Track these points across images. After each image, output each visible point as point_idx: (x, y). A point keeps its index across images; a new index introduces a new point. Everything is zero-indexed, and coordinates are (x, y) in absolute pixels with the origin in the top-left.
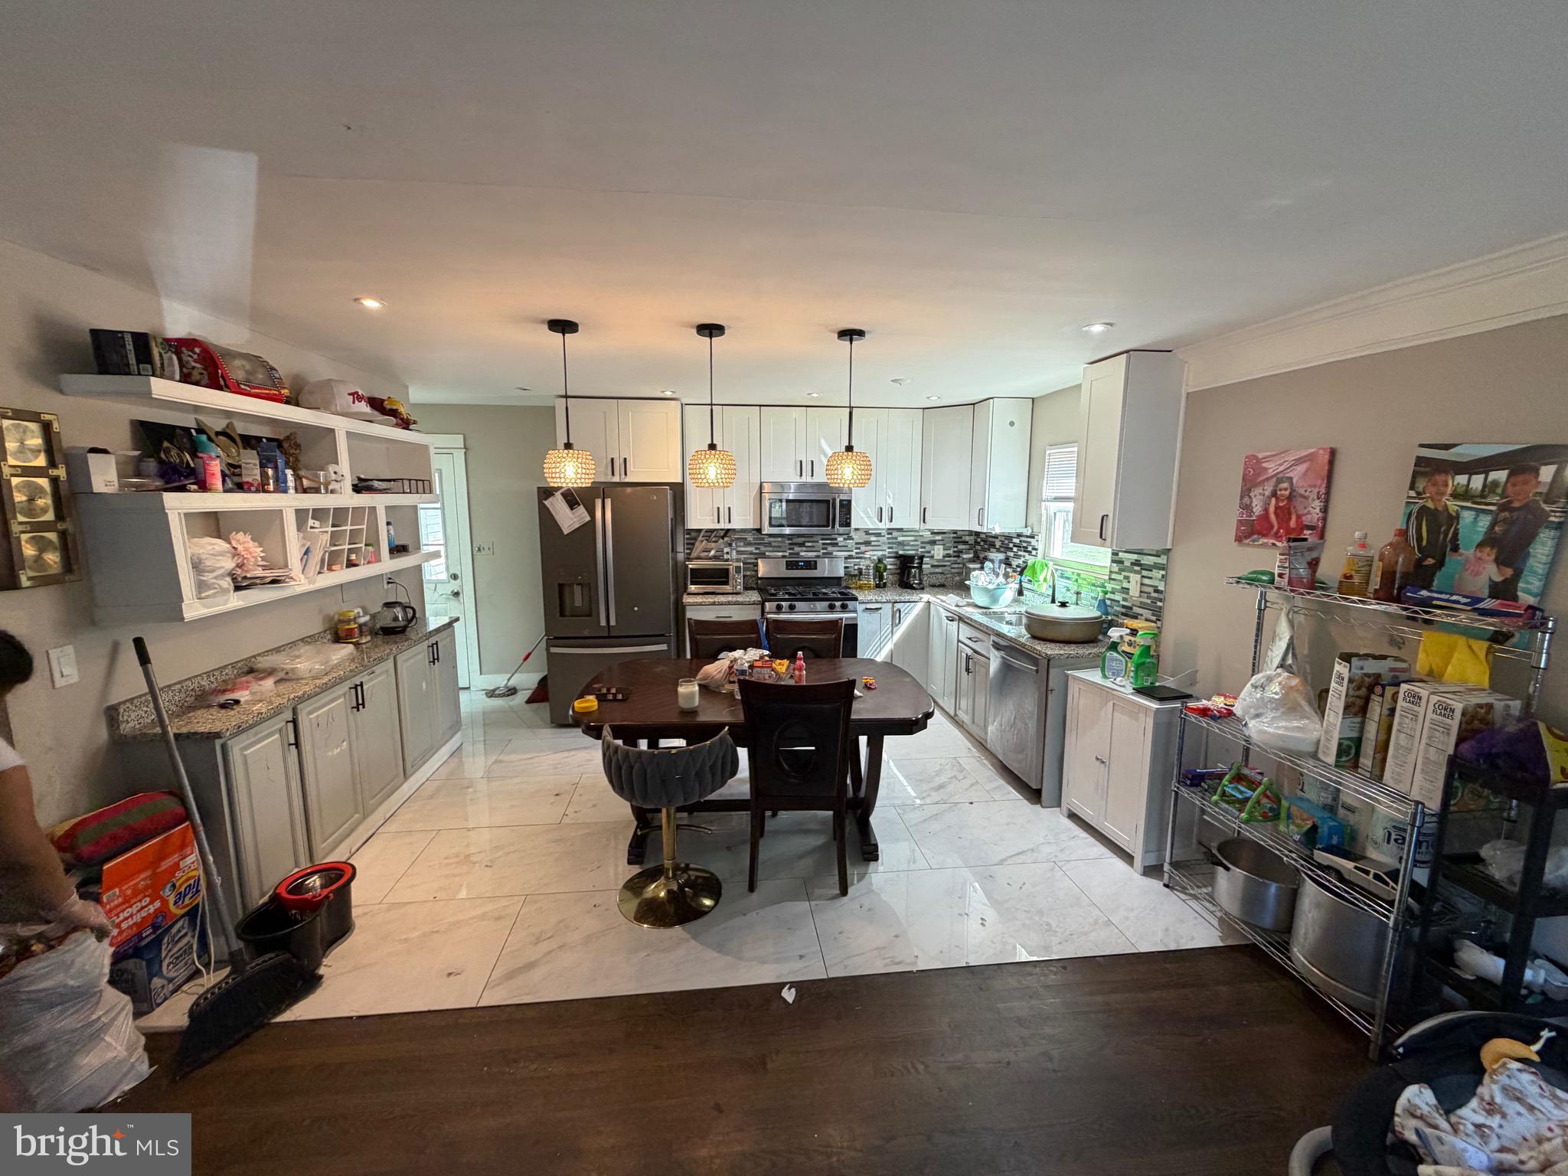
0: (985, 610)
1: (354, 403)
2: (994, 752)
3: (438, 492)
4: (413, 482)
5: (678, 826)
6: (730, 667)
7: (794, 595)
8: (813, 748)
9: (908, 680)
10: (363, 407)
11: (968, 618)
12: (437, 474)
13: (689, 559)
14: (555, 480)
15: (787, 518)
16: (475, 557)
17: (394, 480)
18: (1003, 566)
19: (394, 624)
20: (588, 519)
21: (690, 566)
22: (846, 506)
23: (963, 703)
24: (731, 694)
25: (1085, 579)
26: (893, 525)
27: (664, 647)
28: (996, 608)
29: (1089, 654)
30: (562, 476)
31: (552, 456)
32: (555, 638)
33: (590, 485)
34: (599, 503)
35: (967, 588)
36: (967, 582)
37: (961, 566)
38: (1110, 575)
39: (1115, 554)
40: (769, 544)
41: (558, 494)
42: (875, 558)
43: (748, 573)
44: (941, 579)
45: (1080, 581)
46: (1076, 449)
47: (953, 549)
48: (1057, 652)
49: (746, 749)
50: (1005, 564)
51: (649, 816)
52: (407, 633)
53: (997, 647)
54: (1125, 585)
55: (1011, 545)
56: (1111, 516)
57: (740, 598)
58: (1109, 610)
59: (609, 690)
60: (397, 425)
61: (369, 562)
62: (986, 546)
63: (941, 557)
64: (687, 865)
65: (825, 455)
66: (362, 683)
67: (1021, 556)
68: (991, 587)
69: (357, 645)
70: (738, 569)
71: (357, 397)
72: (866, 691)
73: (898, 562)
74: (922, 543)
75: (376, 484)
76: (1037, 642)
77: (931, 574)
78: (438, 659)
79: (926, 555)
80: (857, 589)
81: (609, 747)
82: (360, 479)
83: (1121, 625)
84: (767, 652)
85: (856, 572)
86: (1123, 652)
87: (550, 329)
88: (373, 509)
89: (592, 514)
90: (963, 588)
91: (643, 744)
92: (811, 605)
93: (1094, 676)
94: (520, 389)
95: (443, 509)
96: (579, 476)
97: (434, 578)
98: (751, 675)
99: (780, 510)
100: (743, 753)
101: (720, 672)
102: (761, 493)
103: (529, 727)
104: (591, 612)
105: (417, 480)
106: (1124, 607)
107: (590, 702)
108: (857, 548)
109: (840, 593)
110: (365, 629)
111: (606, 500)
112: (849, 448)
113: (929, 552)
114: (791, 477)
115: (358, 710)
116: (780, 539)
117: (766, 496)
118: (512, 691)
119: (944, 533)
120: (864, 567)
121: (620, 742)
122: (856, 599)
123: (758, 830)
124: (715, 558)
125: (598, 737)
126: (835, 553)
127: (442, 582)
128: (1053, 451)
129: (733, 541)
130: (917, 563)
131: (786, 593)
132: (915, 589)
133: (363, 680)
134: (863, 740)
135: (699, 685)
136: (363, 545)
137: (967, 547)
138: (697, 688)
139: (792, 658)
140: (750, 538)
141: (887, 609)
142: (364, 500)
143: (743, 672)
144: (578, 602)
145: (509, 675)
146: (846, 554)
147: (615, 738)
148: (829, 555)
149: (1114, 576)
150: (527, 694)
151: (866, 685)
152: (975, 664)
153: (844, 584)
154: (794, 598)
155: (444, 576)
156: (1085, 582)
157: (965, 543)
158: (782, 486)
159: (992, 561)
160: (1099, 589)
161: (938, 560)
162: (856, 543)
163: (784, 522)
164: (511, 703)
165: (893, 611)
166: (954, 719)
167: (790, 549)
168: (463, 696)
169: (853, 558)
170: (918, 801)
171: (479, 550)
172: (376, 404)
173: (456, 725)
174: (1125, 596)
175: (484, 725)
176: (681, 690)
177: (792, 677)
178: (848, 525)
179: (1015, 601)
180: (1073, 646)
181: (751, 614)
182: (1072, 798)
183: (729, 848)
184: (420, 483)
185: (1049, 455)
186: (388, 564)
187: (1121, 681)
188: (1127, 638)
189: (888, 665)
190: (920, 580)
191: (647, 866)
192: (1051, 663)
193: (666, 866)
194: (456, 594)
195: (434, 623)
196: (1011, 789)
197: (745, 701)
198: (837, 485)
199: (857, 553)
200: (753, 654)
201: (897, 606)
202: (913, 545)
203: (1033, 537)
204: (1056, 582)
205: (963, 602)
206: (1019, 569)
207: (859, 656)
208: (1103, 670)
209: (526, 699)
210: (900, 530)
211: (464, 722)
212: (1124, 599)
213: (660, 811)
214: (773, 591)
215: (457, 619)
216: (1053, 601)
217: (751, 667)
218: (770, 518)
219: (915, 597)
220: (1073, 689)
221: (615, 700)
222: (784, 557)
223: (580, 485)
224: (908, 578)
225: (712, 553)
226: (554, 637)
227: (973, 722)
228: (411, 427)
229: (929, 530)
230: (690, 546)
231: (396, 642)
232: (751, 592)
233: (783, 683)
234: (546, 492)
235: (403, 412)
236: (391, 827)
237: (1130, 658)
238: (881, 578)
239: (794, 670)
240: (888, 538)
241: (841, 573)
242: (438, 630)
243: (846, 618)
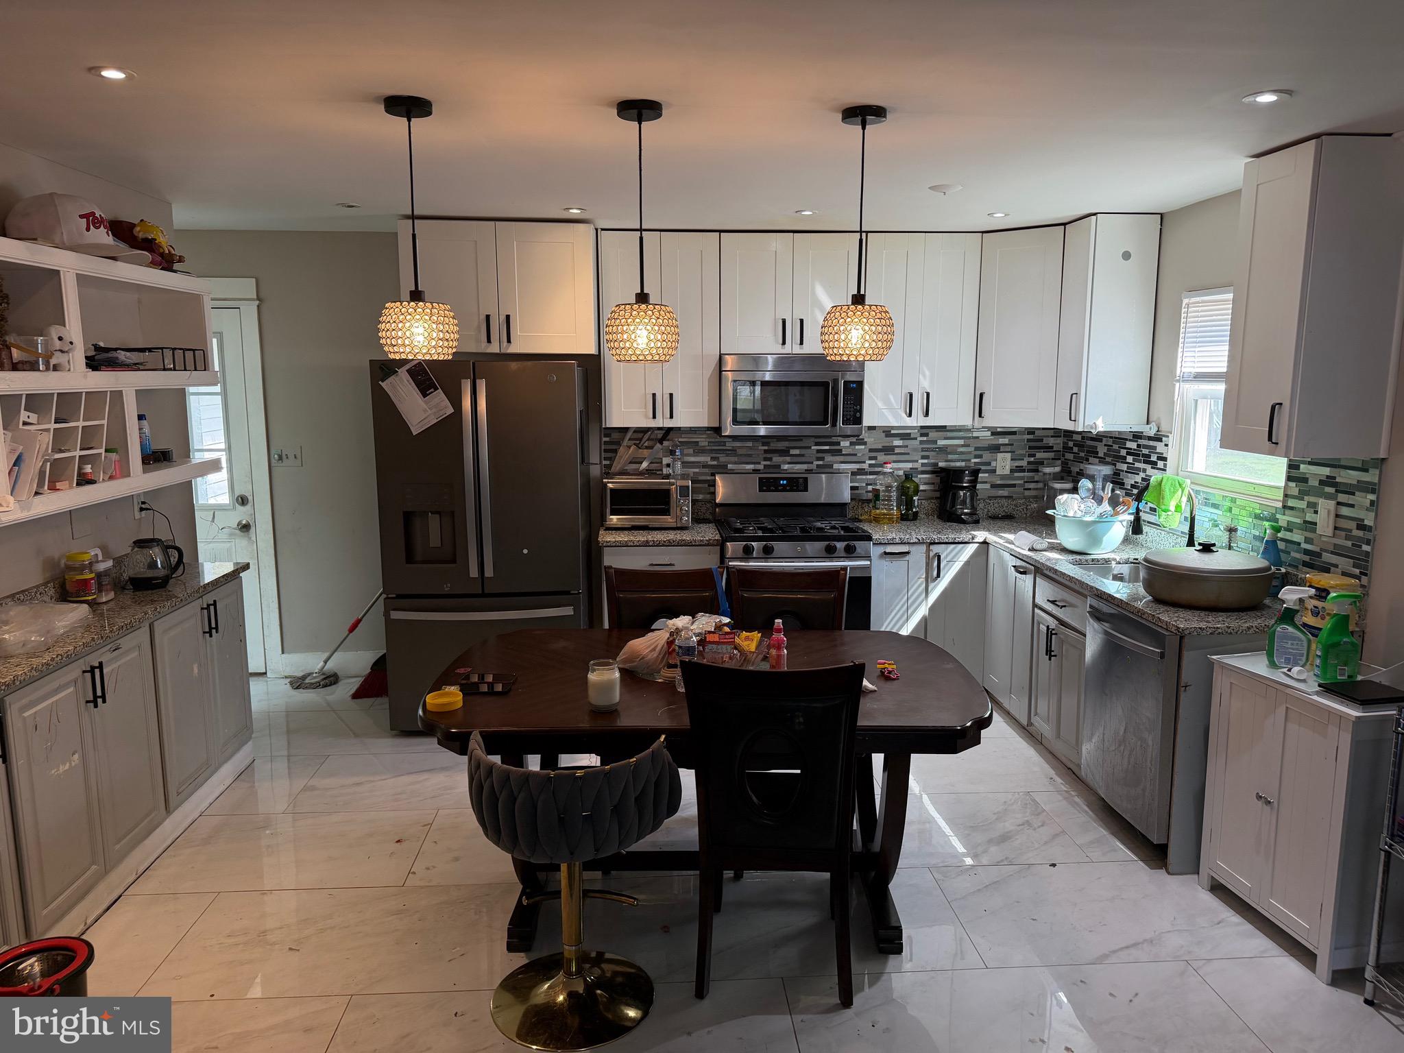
0: (1078, 557)
1: (88, 229)
2: (1091, 783)
3: (217, 368)
4: (179, 353)
5: (586, 893)
6: (670, 643)
7: (771, 531)
8: (799, 771)
9: (950, 666)
10: (102, 236)
11: (1051, 569)
12: (215, 341)
13: (608, 475)
14: (396, 349)
15: (762, 411)
16: (273, 469)
17: (150, 350)
18: (1109, 486)
19: (150, 574)
20: (450, 410)
21: (610, 485)
22: (855, 391)
23: (1042, 706)
24: (670, 685)
25: (1244, 508)
26: (929, 422)
27: (568, 611)
28: (1099, 553)
29: (1249, 628)
30: (407, 342)
31: (393, 311)
32: (399, 597)
33: (450, 357)
34: (466, 386)
35: (1051, 521)
36: (1049, 512)
37: (1040, 485)
38: (1284, 501)
39: (1292, 466)
40: (733, 451)
41: (403, 372)
42: (901, 473)
43: (701, 497)
44: (1006, 507)
45: (1235, 511)
46: (1231, 296)
47: (1027, 459)
48: (1195, 625)
49: (693, 772)
50: (1113, 482)
51: (541, 876)
52: (169, 587)
53: (1097, 615)
54: (1310, 517)
55: (1123, 452)
56: (1287, 404)
57: (686, 536)
58: (1283, 556)
59: (482, 677)
60: (154, 264)
61: (111, 478)
62: (1082, 454)
63: (1007, 472)
64: (600, 955)
65: (821, 308)
66: (101, 664)
67: (1139, 469)
68: (1088, 518)
69: (93, 604)
70: (684, 491)
71: (92, 220)
72: (882, 683)
73: (938, 480)
74: (977, 449)
75: (122, 356)
76: (1163, 608)
77: (990, 498)
78: (217, 628)
79: (983, 468)
80: (870, 522)
81: (478, 767)
82: (97, 348)
83: (1301, 583)
84: (726, 620)
85: (870, 496)
86: (1305, 625)
87: (387, 111)
88: (118, 396)
89: (456, 403)
90: (1043, 522)
91: (534, 763)
92: (798, 546)
93: (1256, 665)
94: (343, 205)
95: (225, 394)
96: (434, 343)
97: (212, 501)
98: (701, 654)
99: (747, 397)
100: (688, 778)
101: (654, 649)
102: (721, 371)
103: (356, 735)
104: (453, 556)
105: (184, 350)
106: (1306, 552)
107: (452, 696)
108: (871, 458)
109: (844, 528)
110: (106, 581)
111: (478, 381)
112: (859, 299)
113: (989, 464)
114: (767, 344)
115: (96, 706)
116: (750, 444)
117: (730, 376)
118: (330, 679)
119: (1014, 433)
120: (882, 488)
121: (496, 759)
122: (869, 538)
123: (711, 902)
124: (649, 473)
125: (462, 751)
126: (836, 466)
127: (221, 508)
128: (1193, 300)
129: (677, 446)
130: (969, 482)
131: (759, 528)
132: (963, 522)
133: (103, 659)
134: (878, 760)
135: (621, 670)
136: (102, 451)
137: (1051, 455)
138: (617, 675)
139: (766, 628)
140: (703, 442)
141: (918, 554)
142: (102, 380)
143: (689, 650)
144: (435, 541)
145: (326, 655)
146: (855, 467)
147: (489, 752)
148: (827, 469)
149: (1291, 503)
150: (353, 685)
151: (882, 673)
152: (1062, 642)
153: (850, 514)
154: (771, 535)
155: (225, 499)
156: (1244, 513)
157: (1048, 448)
158: (756, 359)
159: (1092, 478)
160: (1267, 524)
161: (1003, 477)
162: (871, 450)
163: (758, 417)
164: (330, 698)
165: (928, 557)
166: (1027, 731)
167: (765, 459)
168: (256, 687)
169: (866, 474)
170: (969, 861)
171: (280, 458)
172: (123, 231)
173: (244, 728)
174: (1309, 535)
175: (288, 732)
176: (592, 677)
177: (765, 658)
178: (858, 421)
179: (1126, 540)
180: (1222, 616)
181: (704, 560)
182: (1217, 861)
183: (666, 929)
184: (189, 355)
185: (1188, 305)
186: (140, 481)
187: (1299, 672)
188: (1311, 604)
189: (917, 642)
190: (973, 507)
191: (536, 955)
192: (1186, 640)
193: (566, 955)
194: (245, 528)
195: (211, 571)
196: (1118, 844)
197: (692, 696)
198: (838, 358)
199: (870, 465)
200: (705, 622)
201: (935, 549)
202: (962, 453)
203: (1161, 440)
204: (1196, 512)
205: (1043, 543)
206: (1135, 491)
207: (874, 627)
208: (1270, 656)
209: (353, 691)
210: (942, 428)
211: (255, 726)
212: (1307, 540)
213: (558, 868)
214: (738, 525)
215: (246, 567)
216: (1191, 543)
217: (702, 642)
218: (735, 410)
219: (965, 536)
220: (1221, 684)
221: (492, 693)
222: (756, 471)
223: (435, 358)
224: (953, 505)
225: (645, 465)
226: (396, 597)
227: (1058, 736)
228: (176, 266)
229: (989, 428)
230: (609, 455)
231: (152, 601)
232: (703, 527)
233: (751, 668)
234: (385, 368)
235: (164, 244)
236: (147, 886)
237: (1316, 636)
238: (909, 504)
239: (769, 647)
240: (921, 442)
241: (846, 496)
242: (217, 583)
243: (853, 568)
